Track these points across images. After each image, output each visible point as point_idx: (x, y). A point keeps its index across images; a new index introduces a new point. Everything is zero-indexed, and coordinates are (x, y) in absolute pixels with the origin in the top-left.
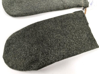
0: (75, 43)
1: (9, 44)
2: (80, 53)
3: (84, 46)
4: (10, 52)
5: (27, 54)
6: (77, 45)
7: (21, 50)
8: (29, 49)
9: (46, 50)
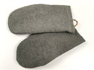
0: (69, 41)
1: (20, 50)
2: (73, 48)
3: (75, 42)
4: (21, 56)
5: (34, 55)
6: (70, 42)
7: (30, 53)
8: (36, 51)
9: (49, 50)
